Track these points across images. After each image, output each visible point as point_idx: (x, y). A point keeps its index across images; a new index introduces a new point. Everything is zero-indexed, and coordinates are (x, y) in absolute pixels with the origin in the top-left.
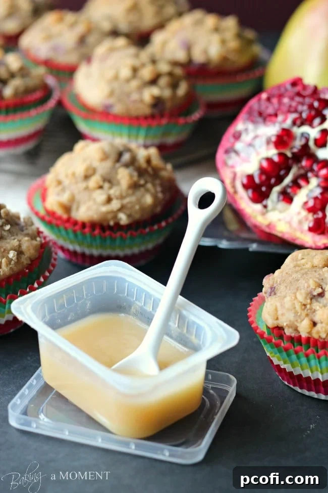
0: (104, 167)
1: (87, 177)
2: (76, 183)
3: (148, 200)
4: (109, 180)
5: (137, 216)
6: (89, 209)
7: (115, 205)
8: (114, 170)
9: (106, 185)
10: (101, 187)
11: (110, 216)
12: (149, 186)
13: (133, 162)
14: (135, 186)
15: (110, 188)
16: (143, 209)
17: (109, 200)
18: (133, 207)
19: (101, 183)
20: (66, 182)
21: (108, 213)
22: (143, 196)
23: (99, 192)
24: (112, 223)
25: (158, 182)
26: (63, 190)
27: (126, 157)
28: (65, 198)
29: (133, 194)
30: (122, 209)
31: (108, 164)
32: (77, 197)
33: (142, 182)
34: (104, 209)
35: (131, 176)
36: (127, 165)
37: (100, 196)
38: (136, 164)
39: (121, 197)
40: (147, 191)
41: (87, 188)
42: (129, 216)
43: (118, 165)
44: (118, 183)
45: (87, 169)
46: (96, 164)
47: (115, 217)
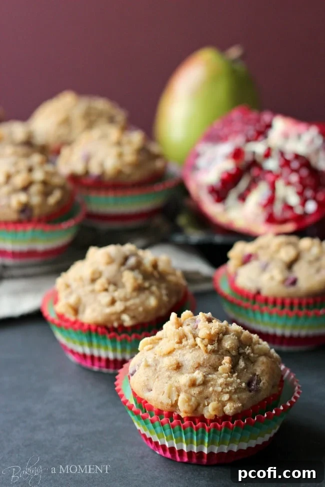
0: (109, 271)
1: (93, 281)
2: (84, 286)
3: (152, 302)
4: (115, 283)
5: (141, 318)
6: (94, 310)
7: (119, 306)
8: (119, 273)
9: (111, 288)
10: (106, 290)
11: (113, 318)
12: (154, 288)
13: (138, 266)
14: (139, 289)
15: (116, 290)
16: (147, 311)
17: (113, 302)
18: (137, 309)
19: (106, 286)
20: (74, 285)
21: (112, 314)
22: (147, 298)
23: (104, 294)
24: (116, 325)
25: (163, 285)
26: (71, 293)
27: (132, 261)
28: (72, 300)
29: (138, 296)
30: (126, 310)
31: (113, 268)
32: (84, 299)
33: (147, 284)
34: (108, 310)
35: (136, 279)
36: (132, 269)
37: (105, 298)
38: (142, 268)
39: (126, 299)
40: (152, 293)
41: (93, 291)
42: (133, 318)
43: (123, 268)
44: (123, 286)
45: (94, 273)
46: (102, 267)
47: (119, 319)
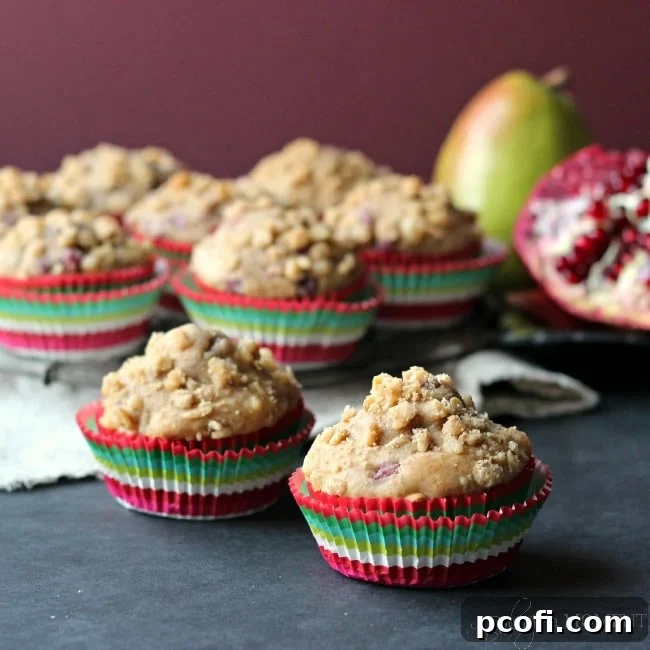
0: (185, 360)
1: (162, 374)
2: (146, 383)
3: (254, 403)
4: (196, 376)
5: (237, 427)
6: (164, 416)
7: (204, 408)
8: (202, 361)
9: (191, 383)
10: (183, 386)
11: (195, 426)
12: (255, 384)
13: (230, 352)
14: (233, 385)
15: (197, 386)
16: (246, 417)
17: (194, 403)
18: (230, 413)
19: (183, 380)
20: (131, 384)
21: (194, 420)
22: (246, 398)
23: (182, 391)
24: (199, 437)
25: (269, 383)
26: (127, 395)
27: (220, 344)
28: (129, 405)
29: (231, 395)
30: (212, 415)
31: (193, 354)
32: (148, 402)
33: (245, 378)
34: (188, 414)
35: (227, 370)
36: (222, 355)
37: (182, 398)
38: (236, 355)
39: (214, 399)
40: (254, 392)
41: (162, 388)
42: (225, 426)
43: (207, 354)
44: (209, 381)
45: (162, 362)
46: (175, 355)
47: (205, 428)
